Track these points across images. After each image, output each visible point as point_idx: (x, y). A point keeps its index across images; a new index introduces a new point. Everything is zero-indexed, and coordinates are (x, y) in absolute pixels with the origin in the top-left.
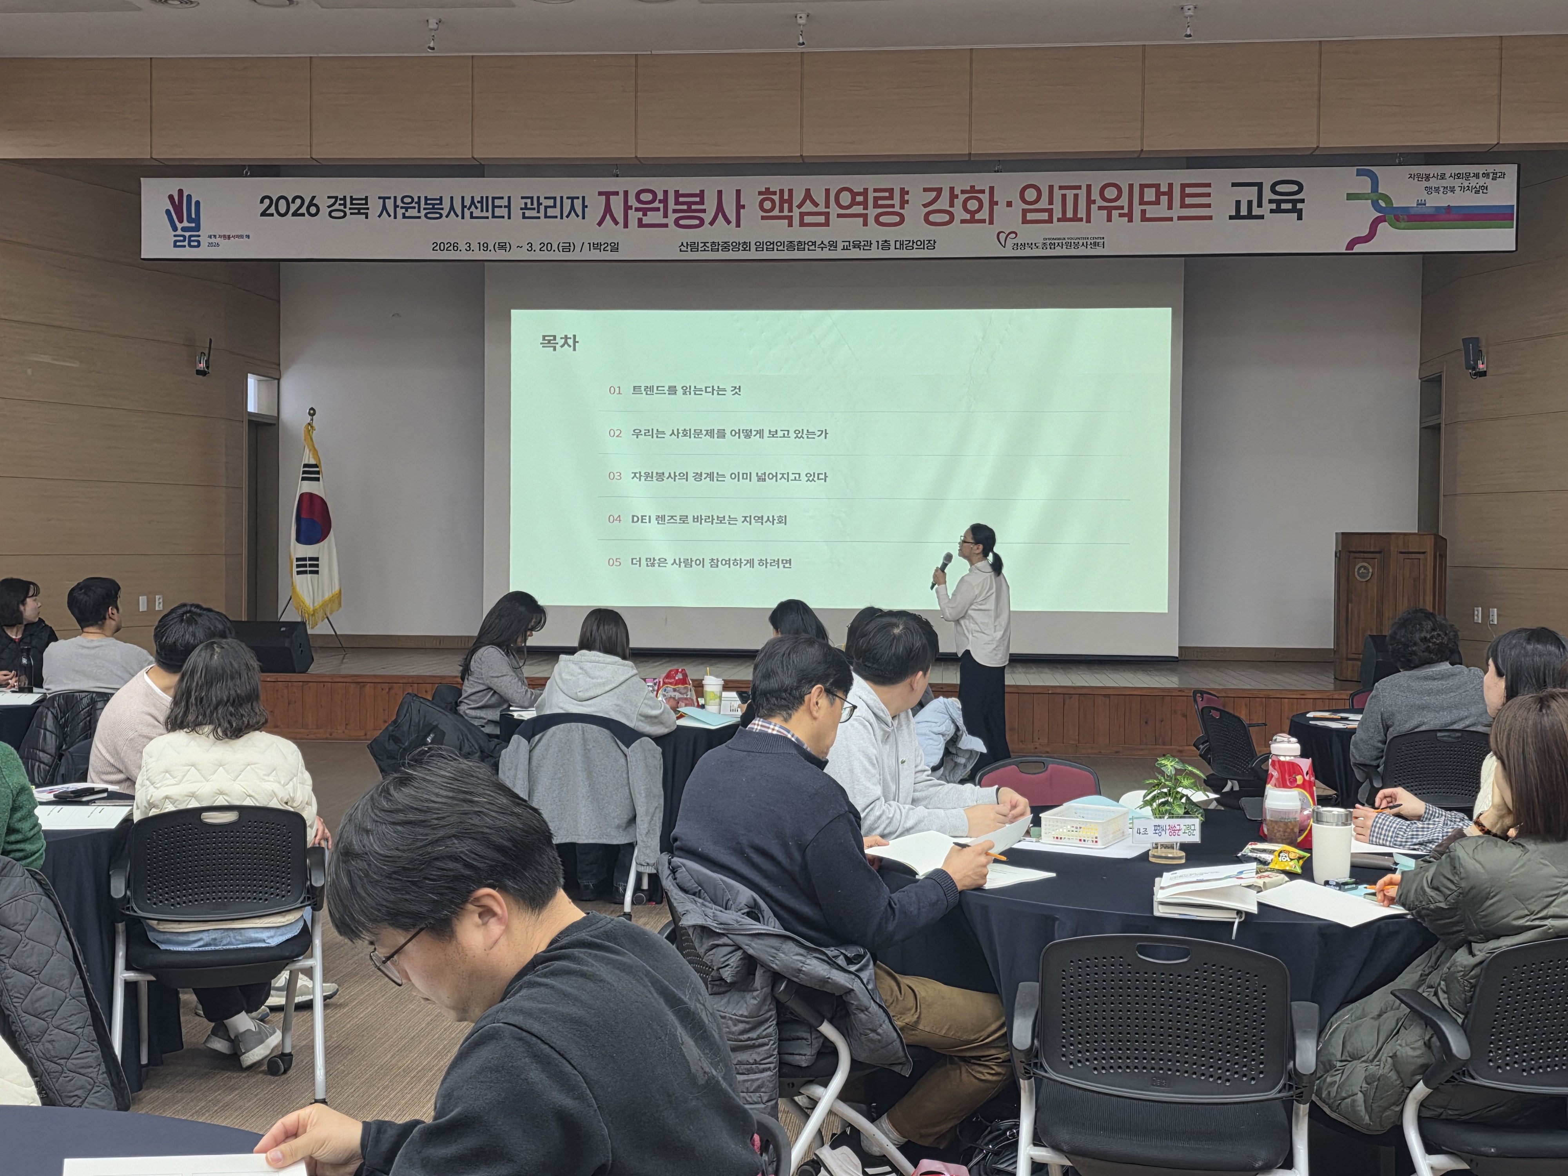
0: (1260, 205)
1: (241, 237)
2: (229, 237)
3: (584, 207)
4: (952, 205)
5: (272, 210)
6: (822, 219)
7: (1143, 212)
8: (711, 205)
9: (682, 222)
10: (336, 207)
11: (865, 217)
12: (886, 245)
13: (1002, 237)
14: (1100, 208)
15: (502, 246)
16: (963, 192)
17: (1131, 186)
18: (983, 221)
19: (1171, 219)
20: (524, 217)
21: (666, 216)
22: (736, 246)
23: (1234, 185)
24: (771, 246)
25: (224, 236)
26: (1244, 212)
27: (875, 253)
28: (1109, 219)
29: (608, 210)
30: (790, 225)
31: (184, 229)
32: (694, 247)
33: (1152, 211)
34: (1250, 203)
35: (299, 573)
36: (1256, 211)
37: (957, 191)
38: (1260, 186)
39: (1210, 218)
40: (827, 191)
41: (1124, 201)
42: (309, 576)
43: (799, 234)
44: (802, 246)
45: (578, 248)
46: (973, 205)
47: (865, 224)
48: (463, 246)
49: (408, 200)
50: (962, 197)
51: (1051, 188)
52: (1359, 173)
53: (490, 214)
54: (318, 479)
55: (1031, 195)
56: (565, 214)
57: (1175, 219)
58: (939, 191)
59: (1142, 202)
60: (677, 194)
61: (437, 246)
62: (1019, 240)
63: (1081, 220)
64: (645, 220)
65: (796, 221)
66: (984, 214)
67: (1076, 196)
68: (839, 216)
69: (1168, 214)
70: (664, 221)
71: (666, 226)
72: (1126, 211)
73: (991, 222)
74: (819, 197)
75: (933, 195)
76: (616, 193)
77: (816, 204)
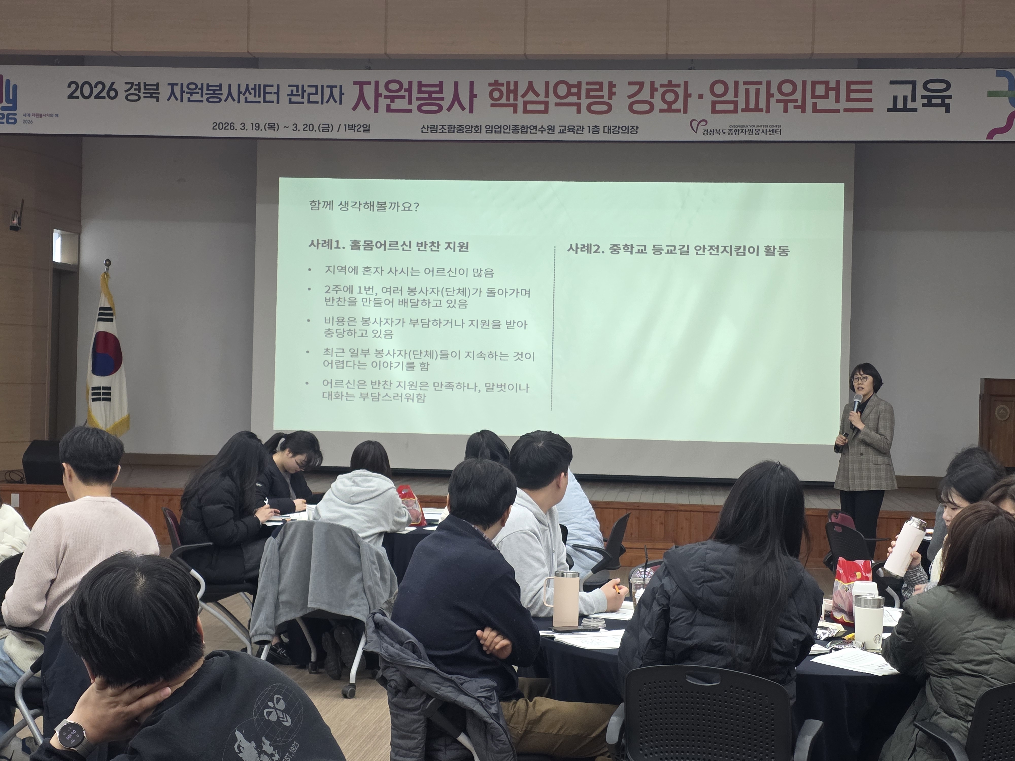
0: (914, 100)
1: (51, 115)
2: (41, 116)
3: (341, 94)
4: (652, 96)
5: (78, 93)
6: (542, 107)
7: (815, 104)
8: (448, 94)
9: (423, 108)
10: (132, 91)
11: (578, 106)
12: (596, 130)
13: (695, 124)
14: (778, 101)
15: (272, 127)
16: (662, 86)
17: (804, 83)
18: (678, 111)
19: (838, 111)
20: (290, 102)
21: (410, 102)
22: (469, 129)
23: (892, 83)
24: (499, 129)
25: (37, 115)
26: (900, 105)
27: (587, 136)
28: (786, 110)
29: (361, 97)
30: (515, 111)
31: (3, 108)
32: (433, 129)
33: (822, 104)
34: (905, 98)
35: (94, 400)
36: (910, 105)
37: (657, 85)
38: (914, 83)
39: (871, 110)
40: (547, 84)
41: (798, 95)
42: (102, 403)
43: (522, 119)
44: (524, 129)
45: (336, 129)
46: (670, 97)
47: (579, 111)
48: (238, 126)
49: (192, 87)
50: (661, 90)
51: (736, 83)
52: (999, 74)
53: (261, 99)
54: (112, 320)
55: (719, 89)
56: (325, 100)
57: (842, 111)
58: (641, 84)
59: (813, 96)
60: (420, 85)
61: (216, 125)
62: (709, 127)
64: (393, 106)
65: (520, 108)
66: (679, 105)
67: (758, 91)
68: (557, 104)
69: (835, 106)
70: (409, 107)
71: (410, 111)
72: (800, 103)
73: (685, 111)
74: (540, 89)
75: (636, 88)
76: (369, 83)
77: (537, 95)
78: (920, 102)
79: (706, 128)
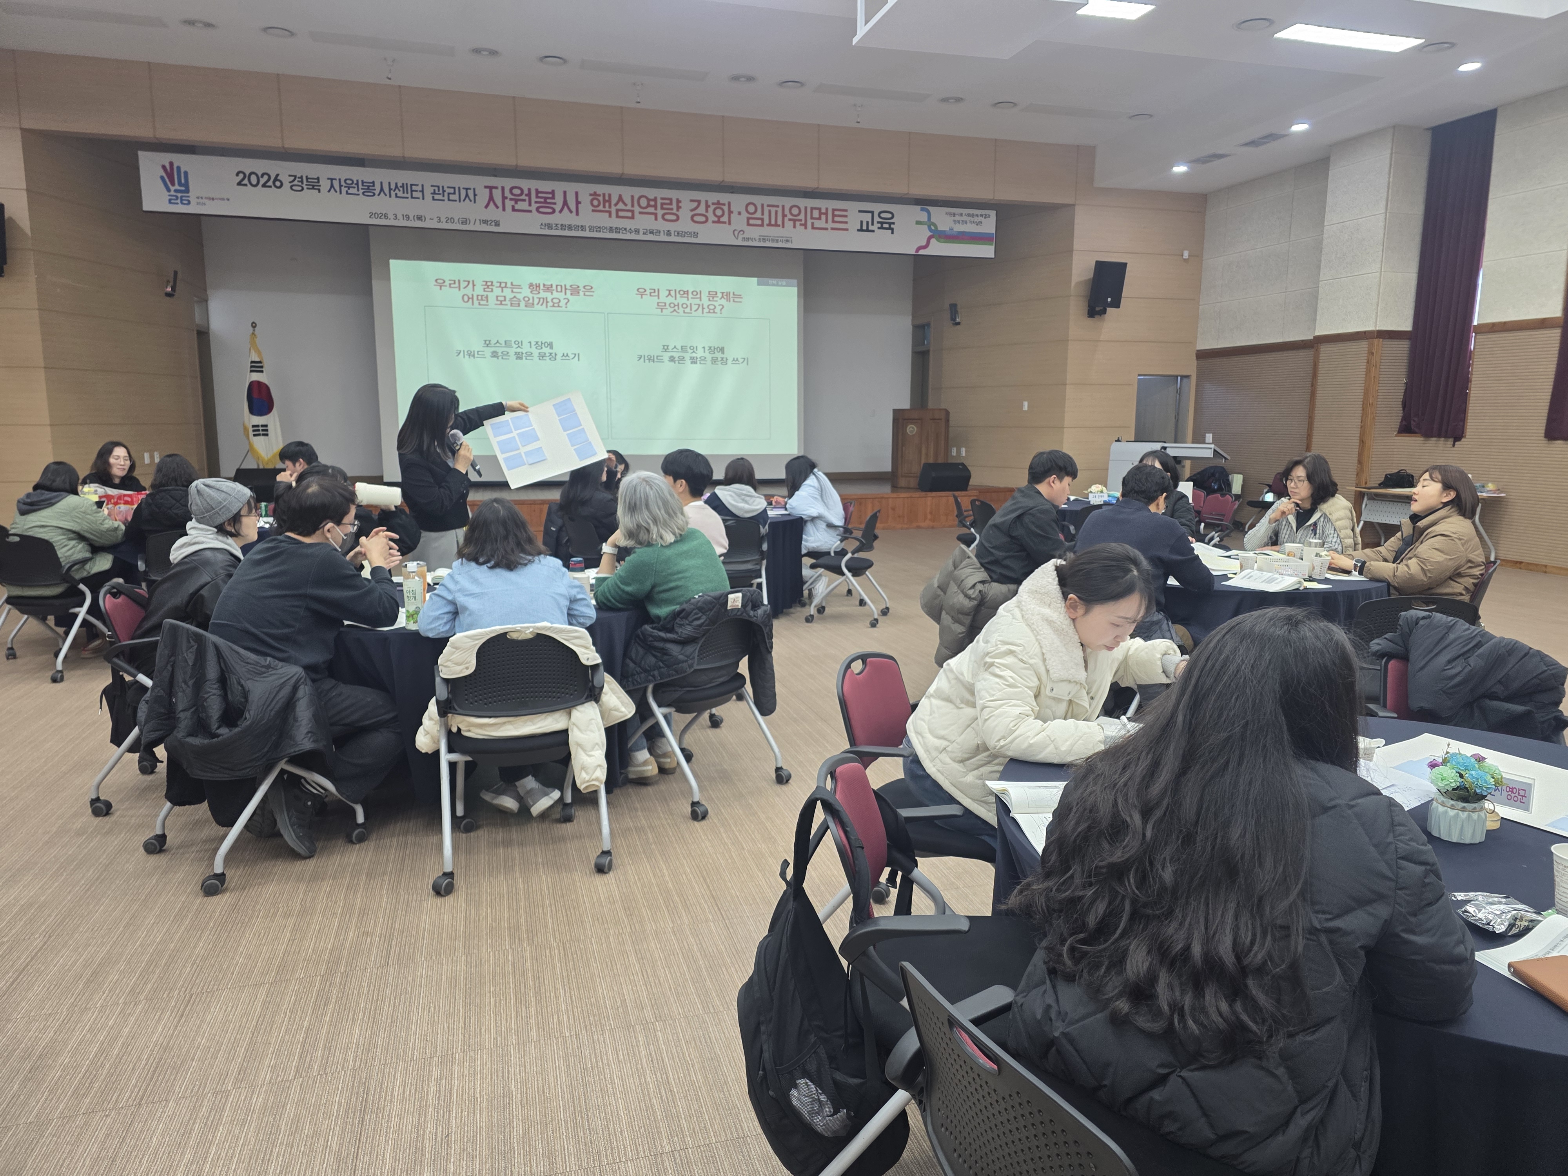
0: (873, 224)
1: (223, 199)
2: (213, 199)
3: (475, 195)
4: (707, 211)
6: (629, 214)
7: (813, 224)
8: (559, 200)
9: (541, 210)
10: (296, 182)
11: (656, 215)
12: (669, 233)
13: (736, 233)
14: (790, 220)
15: (420, 218)
16: (713, 204)
17: (806, 208)
18: (725, 223)
19: (827, 229)
20: (434, 199)
21: (530, 205)
22: (577, 228)
23: (860, 211)
24: (599, 229)
25: (209, 199)
26: (865, 228)
27: (663, 238)
28: (794, 227)
29: (491, 198)
30: (610, 216)
31: (176, 191)
32: (549, 226)
33: (817, 224)
34: (868, 222)
35: (255, 435)
36: (871, 228)
37: (710, 203)
38: (872, 213)
39: (847, 230)
40: (632, 197)
41: (802, 217)
42: (262, 438)
43: (616, 223)
44: (618, 230)
45: (472, 222)
46: (719, 212)
47: (656, 219)
48: (391, 216)
49: (350, 182)
50: (713, 207)
51: (763, 205)
52: (922, 210)
53: (409, 195)
54: (262, 372)
55: (751, 209)
56: (462, 199)
57: (830, 229)
58: (699, 202)
59: (812, 218)
60: (537, 192)
61: (372, 215)
62: (746, 236)
64: (517, 207)
65: (613, 214)
67: (776, 212)
68: (640, 213)
69: (825, 226)
70: (529, 208)
71: (530, 211)
72: (803, 222)
73: (730, 223)
74: (628, 200)
75: (696, 204)
76: (496, 188)
77: (626, 205)
78: (876, 225)
79: (743, 236)
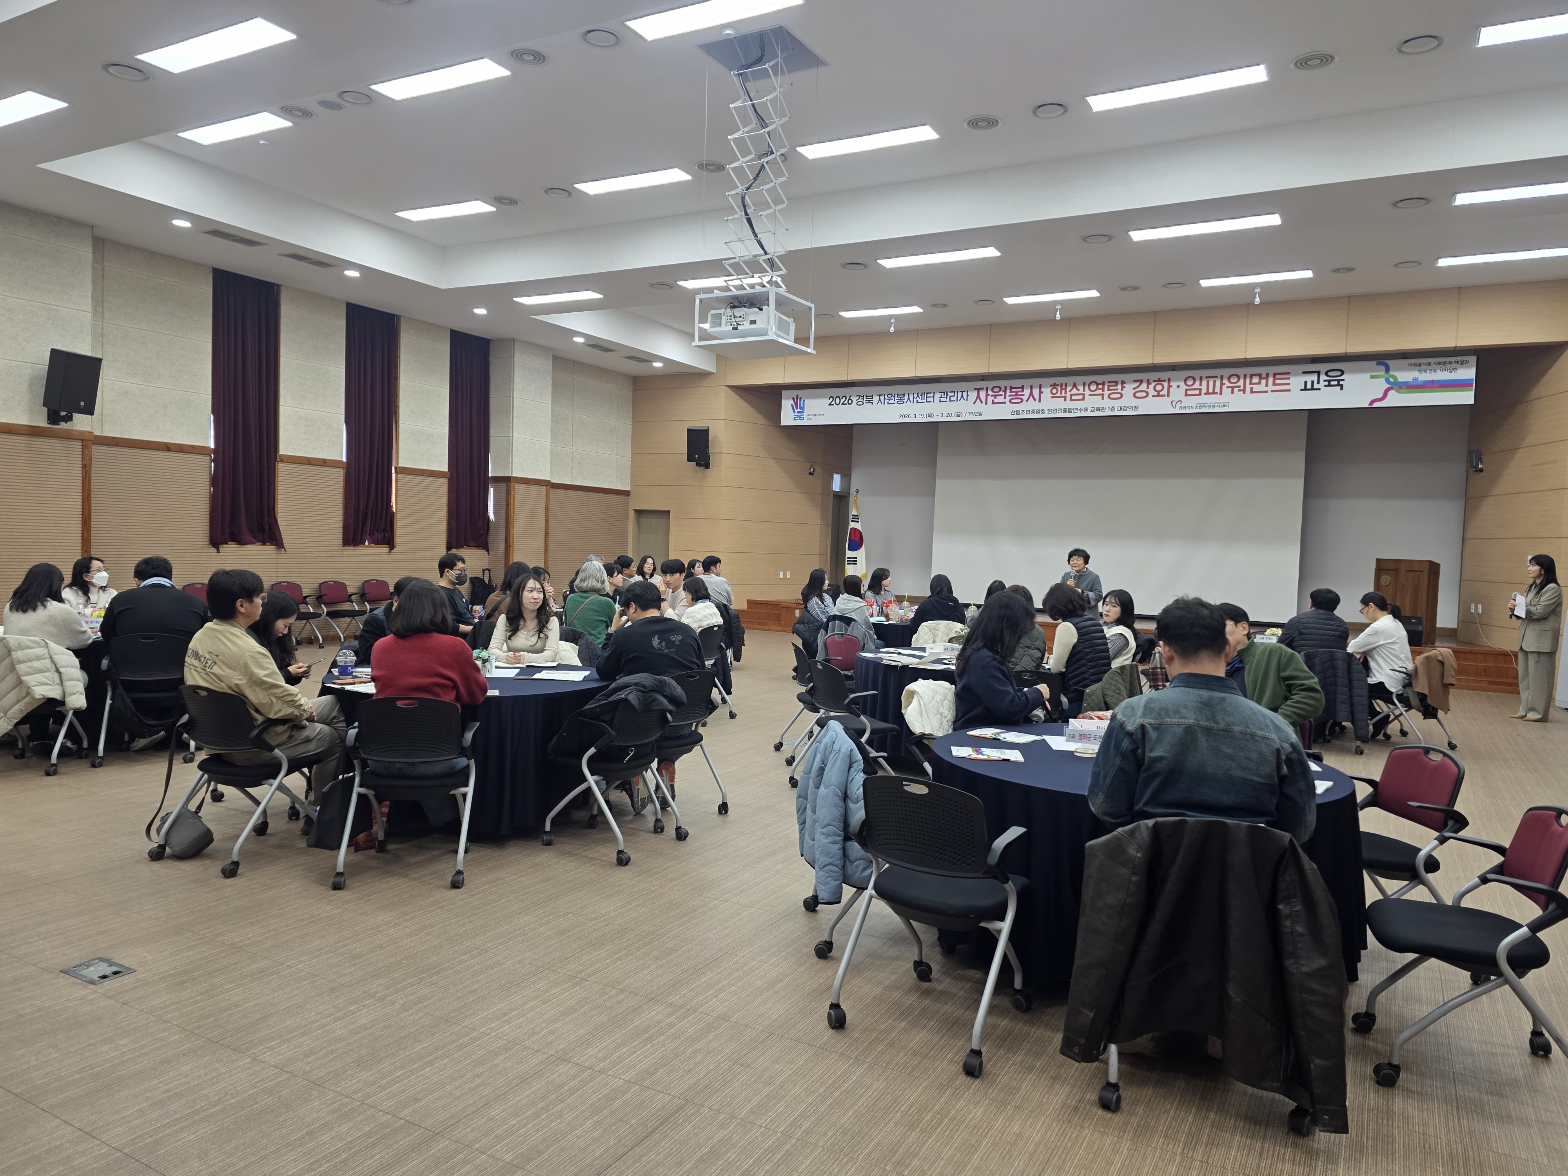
0: (1318, 383)
1: (820, 415)
2: (816, 415)
3: (968, 395)
4: (1148, 388)
5: (833, 403)
6: (1081, 397)
7: (1252, 388)
8: (1027, 392)
9: (1013, 401)
10: (860, 400)
11: (1103, 395)
12: (1113, 409)
14: (1228, 387)
15: (930, 416)
17: (1245, 376)
18: (1164, 396)
19: (1267, 392)
20: (940, 401)
21: (1005, 398)
22: (1038, 411)
23: (1304, 373)
24: (1055, 411)
25: (814, 415)
26: (1309, 386)
27: (1107, 413)
28: (1232, 393)
29: (978, 396)
30: (1065, 400)
31: (798, 412)
32: (1018, 412)
33: (1256, 388)
34: (1313, 382)
35: (850, 563)
36: (1316, 386)
37: (1151, 381)
38: (1318, 372)
39: (1289, 390)
40: (1084, 383)
41: (1241, 383)
43: (1069, 404)
44: (1070, 410)
45: (964, 414)
46: (1159, 388)
47: (1103, 399)
48: (912, 416)
49: (890, 396)
50: (1153, 384)
51: (1201, 378)
52: (1378, 364)
53: (925, 401)
54: (858, 522)
55: (1190, 382)
56: (959, 399)
57: (1269, 391)
58: (1141, 381)
59: (1251, 383)
60: (1011, 388)
61: (901, 416)
63: (1217, 393)
64: (996, 401)
65: (1068, 398)
66: (1165, 392)
67: (1215, 382)
68: (1090, 395)
69: (1265, 389)
70: (1004, 401)
71: (1005, 403)
72: (1242, 388)
73: (1168, 396)
74: (1080, 387)
75: (1138, 383)
76: (983, 389)
78: (1322, 383)
79: (1181, 405)
